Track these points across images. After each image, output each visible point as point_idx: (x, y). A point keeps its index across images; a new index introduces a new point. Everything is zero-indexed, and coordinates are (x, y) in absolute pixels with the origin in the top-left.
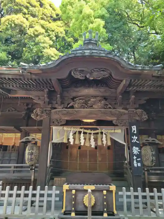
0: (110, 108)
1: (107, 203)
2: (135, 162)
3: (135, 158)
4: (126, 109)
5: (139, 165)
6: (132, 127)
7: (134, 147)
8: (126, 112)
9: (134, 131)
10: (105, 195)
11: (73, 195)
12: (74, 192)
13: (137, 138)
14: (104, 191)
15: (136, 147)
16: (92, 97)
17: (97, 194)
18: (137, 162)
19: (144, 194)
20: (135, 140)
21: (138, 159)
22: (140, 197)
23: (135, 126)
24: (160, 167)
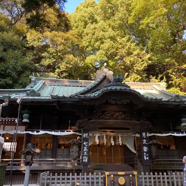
0: (128, 120)
1: (132, 182)
2: (145, 157)
3: (145, 154)
4: (139, 121)
5: (148, 158)
6: (143, 133)
7: (144, 147)
8: (138, 123)
9: (144, 136)
10: (131, 178)
11: (112, 178)
12: (112, 176)
13: (146, 140)
14: (130, 175)
15: (145, 147)
16: (116, 111)
17: (126, 177)
18: (146, 156)
19: (154, 176)
20: (145, 142)
21: (147, 155)
22: (152, 178)
23: (145, 133)
24: (157, 159)
